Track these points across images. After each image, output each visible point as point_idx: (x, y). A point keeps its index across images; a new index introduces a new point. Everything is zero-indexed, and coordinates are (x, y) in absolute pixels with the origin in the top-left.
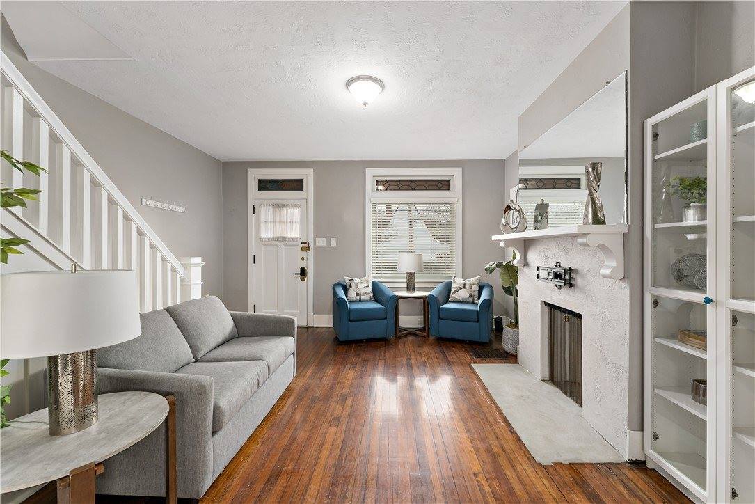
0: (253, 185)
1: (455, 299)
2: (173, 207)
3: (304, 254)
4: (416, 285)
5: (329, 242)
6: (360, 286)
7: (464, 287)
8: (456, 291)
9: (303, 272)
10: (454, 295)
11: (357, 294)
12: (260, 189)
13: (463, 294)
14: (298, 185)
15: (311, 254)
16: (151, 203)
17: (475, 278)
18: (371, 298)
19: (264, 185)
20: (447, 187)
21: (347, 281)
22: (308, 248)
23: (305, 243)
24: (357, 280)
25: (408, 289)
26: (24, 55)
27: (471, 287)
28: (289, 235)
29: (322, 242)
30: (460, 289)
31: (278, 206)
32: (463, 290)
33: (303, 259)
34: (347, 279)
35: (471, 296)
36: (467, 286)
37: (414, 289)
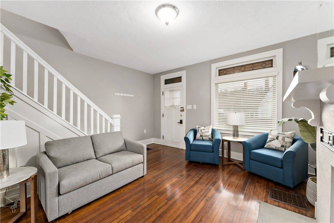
0: (163, 82)
1: (269, 147)
2: (128, 95)
3: (181, 113)
4: (240, 133)
5: (193, 107)
6: (203, 131)
7: (277, 138)
8: (270, 141)
9: (181, 122)
10: (268, 144)
11: (201, 136)
12: (166, 84)
13: (276, 144)
14: (179, 79)
15: (184, 113)
16: (118, 94)
17: (289, 132)
18: (210, 139)
19: (167, 82)
20: (270, 65)
21: (197, 128)
22: (183, 110)
23: (182, 108)
24: (203, 128)
25: (234, 135)
26: (72, 50)
27: (283, 139)
28: (175, 104)
29: (189, 107)
30: (274, 140)
31: (172, 91)
32: (276, 140)
33: (181, 116)
34: (197, 126)
35: (282, 146)
36: (280, 138)
37: (238, 136)
